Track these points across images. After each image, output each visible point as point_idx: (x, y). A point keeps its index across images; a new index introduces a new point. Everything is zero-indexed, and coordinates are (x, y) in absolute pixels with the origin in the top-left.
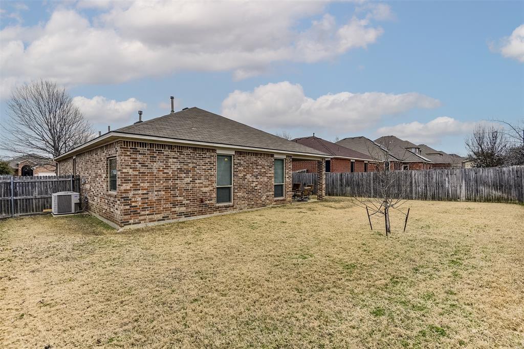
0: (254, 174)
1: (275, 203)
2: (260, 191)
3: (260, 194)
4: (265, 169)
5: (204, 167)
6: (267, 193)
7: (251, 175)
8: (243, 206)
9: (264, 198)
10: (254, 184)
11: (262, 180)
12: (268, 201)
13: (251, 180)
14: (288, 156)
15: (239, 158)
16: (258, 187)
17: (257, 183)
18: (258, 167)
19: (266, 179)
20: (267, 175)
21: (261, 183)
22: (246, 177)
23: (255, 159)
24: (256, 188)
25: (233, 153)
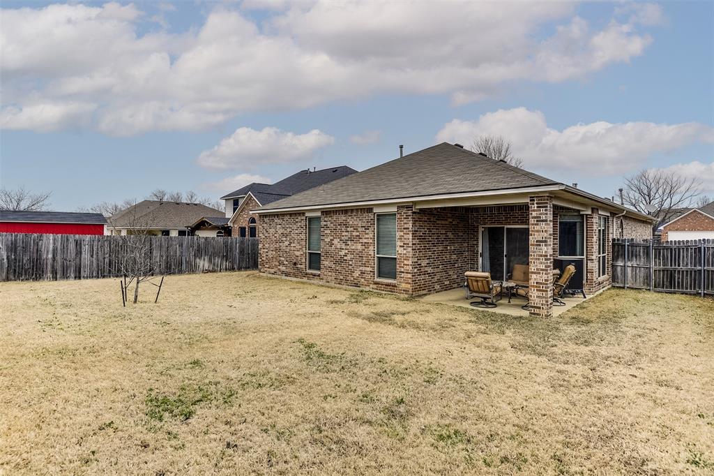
0: (343, 238)
1: (375, 286)
2: (350, 263)
3: (350, 267)
4: (358, 231)
5: (297, 231)
6: (361, 268)
7: (339, 240)
8: (329, 279)
9: (357, 274)
10: (343, 253)
11: (353, 247)
12: (363, 280)
13: (338, 247)
14: (400, 206)
15: (326, 219)
16: (348, 257)
17: (347, 251)
18: (348, 229)
19: (359, 247)
20: (361, 241)
21: (352, 252)
22: (333, 242)
23: (344, 218)
24: (345, 258)
25: (319, 214)
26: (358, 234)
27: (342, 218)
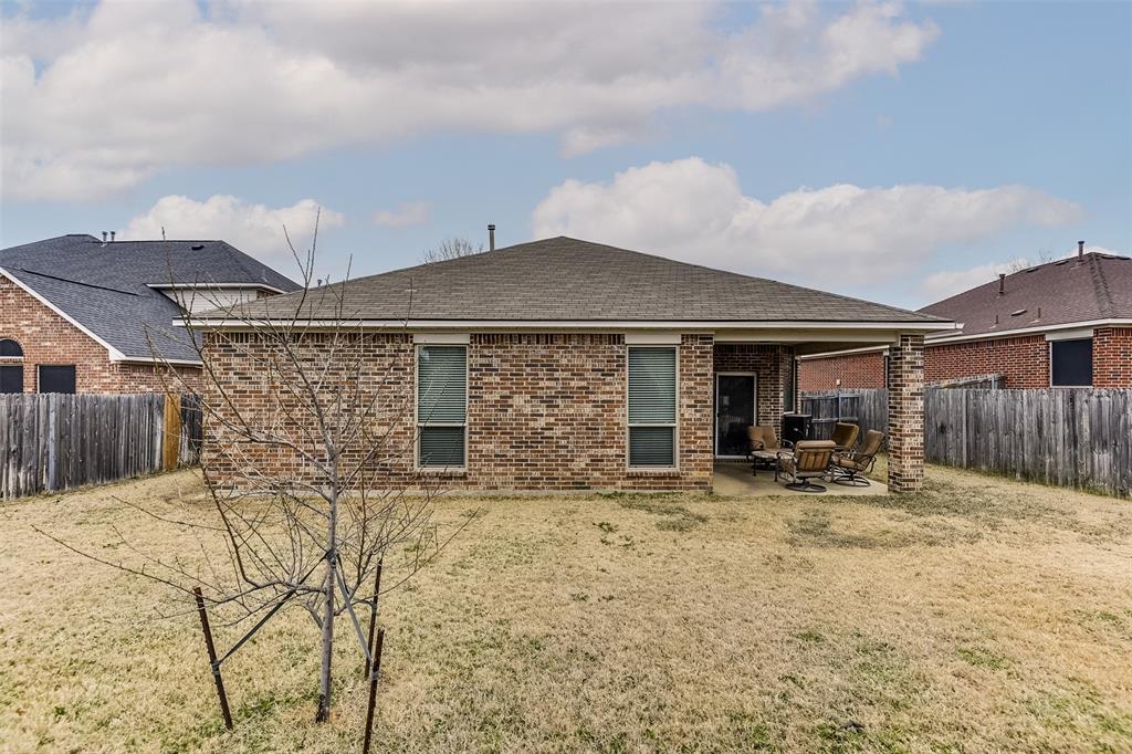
0: (539, 393)
1: (629, 483)
2: (563, 442)
3: (563, 452)
4: (586, 379)
5: (378, 378)
6: (592, 452)
7: (528, 397)
8: (498, 480)
9: (581, 463)
10: (542, 422)
11: (572, 411)
12: (597, 474)
13: (528, 410)
14: (688, 336)
15: (486, 352)
16: (558, 431)
17: (552, 420)
18: (556, 375)
19: (588, 409)
20: (592, 397)
21: (568, 421)
22: (510, 401)
23: (544, 352)
24: (547, 433)
25: (464, 340)
26: (584, 384)
27: (540, 351)
